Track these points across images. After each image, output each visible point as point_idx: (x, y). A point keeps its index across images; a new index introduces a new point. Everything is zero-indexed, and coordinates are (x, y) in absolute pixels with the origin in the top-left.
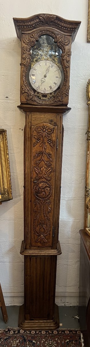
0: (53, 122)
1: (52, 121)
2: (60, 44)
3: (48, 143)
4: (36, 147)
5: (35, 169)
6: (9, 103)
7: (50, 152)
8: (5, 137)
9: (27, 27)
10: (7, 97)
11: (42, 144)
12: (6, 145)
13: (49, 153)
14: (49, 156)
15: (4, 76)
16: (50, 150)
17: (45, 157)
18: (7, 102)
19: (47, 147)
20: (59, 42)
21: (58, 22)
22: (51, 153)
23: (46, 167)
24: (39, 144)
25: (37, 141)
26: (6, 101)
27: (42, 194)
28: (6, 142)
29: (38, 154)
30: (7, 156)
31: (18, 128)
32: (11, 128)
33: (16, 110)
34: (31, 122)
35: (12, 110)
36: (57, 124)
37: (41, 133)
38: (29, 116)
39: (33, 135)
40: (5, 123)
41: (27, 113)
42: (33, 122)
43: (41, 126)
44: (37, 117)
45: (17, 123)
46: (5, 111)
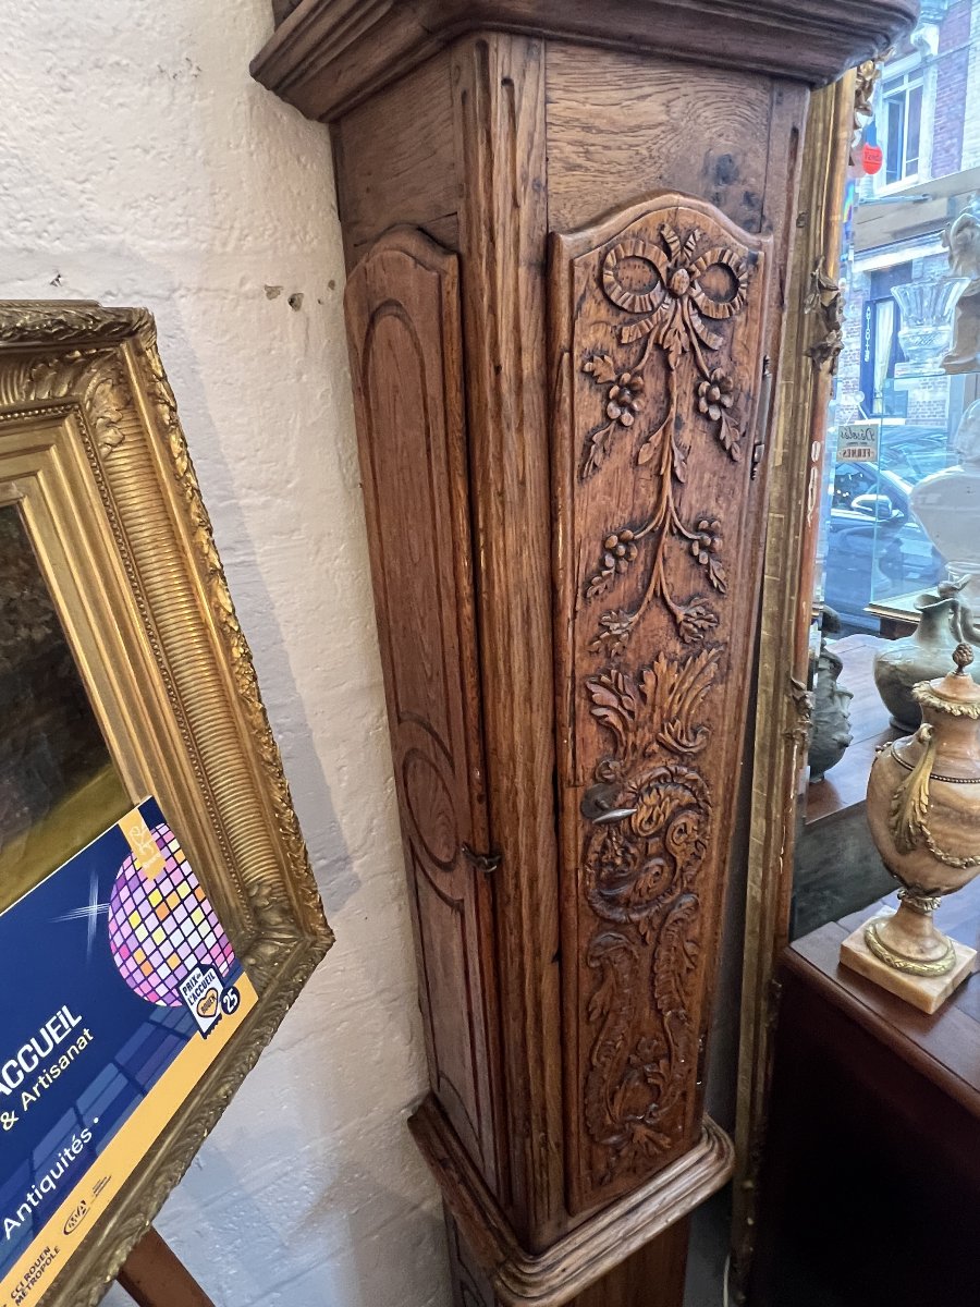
0: (737, 190)
1: (724, 172)
3: (701, 423)
4: (599, 481)
5: (600, 694)
7: (714, 508)
8: (154, 398)
11: (656, 439)
12: (177, 478)
13: (704, 524)
14: (702, 547)
16: (714, 491)
17: (671, 563)
19: (692, 460)
22: (721, 516)
23: (679, 647)
24: (628, 442)
25: (615, 411)
27: (646, 881)
28: (176, 448)
29: (622, 550)
30: (210, 593)
31: (248, 287)
32: (174, 291)
33: (194, 71)
34: (539, 185)
35: (154, 66)
36: (766, 213)
37: (651, 320)
38: (520, 101)
39: (580, 343)
40: (101, 232)
41: (496, 50)
42: (562, 189)
43: (654, 235)
44: (597, 123)
45: (236, 233)
46: (65, 72)
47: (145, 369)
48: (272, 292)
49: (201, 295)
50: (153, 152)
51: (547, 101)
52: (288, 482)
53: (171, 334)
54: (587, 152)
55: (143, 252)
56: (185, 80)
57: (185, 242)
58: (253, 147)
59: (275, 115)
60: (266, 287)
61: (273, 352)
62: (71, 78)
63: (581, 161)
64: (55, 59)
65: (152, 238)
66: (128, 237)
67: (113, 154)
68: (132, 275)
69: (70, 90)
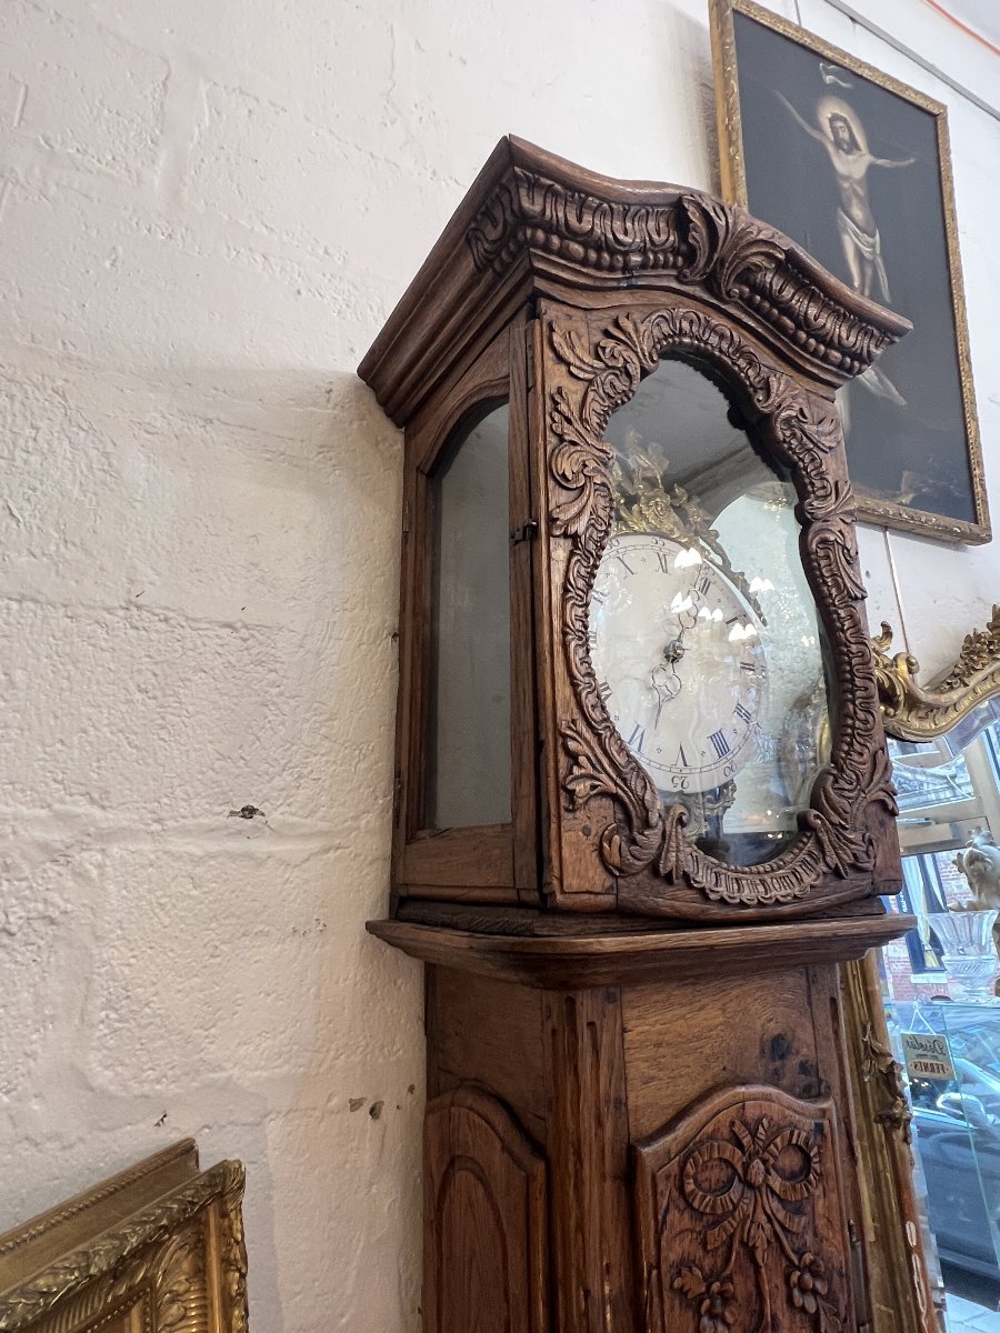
0: (794, 1064)
2: (794, 435)
3: (798, 1320)
6: (260, 863)
9: (593, 255)
10: (249, 812)
15: (235, 630)
18: (248, 856)
20: (787, 421)
21: (781, 291)
26: (233, 845)
32: (266, 1116)
33: (321, 927)
34: (620, 1102)
35: (289, 929)
36: (822, 1075)
37: (734, 1219)
38: (601, 1037)
39: (666, 1259)
40: (214, 1071)
41: (582, 1004)
42: (641, 1101)
43: (725, 1132)
44: (667, 1038)
45: (332, 1053)
46: (218, 943)
47: (226, 1234)
48: (355, 1105)
49: (290, 1117)
50: (274, 995)
51: (624, 1030)
52: (342, 1316)
53: (254, 1160)
54: (659, 1063)
55: (246, 1084)
56: (313, 934)
57: (286, 1068)
58: (358, 977)
59: (380, 950)
60: (351, 1100)
61: (348, 1166)
62: (222, 946)
63: (653, 1073)
64: (213, 935)
65: (256, 1069)
66: (236, 1072)
67: (239, 1002)
68: (230, 1107)
69: (218, 956)
